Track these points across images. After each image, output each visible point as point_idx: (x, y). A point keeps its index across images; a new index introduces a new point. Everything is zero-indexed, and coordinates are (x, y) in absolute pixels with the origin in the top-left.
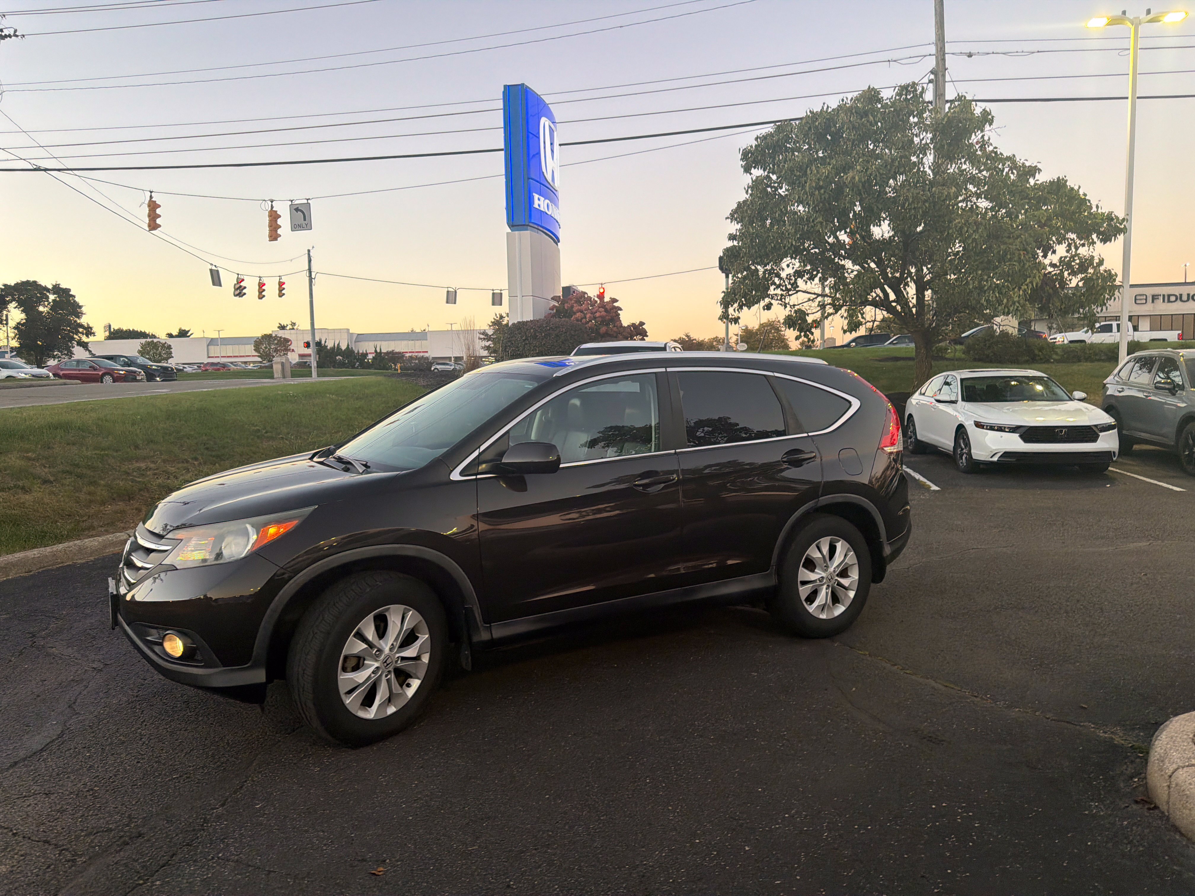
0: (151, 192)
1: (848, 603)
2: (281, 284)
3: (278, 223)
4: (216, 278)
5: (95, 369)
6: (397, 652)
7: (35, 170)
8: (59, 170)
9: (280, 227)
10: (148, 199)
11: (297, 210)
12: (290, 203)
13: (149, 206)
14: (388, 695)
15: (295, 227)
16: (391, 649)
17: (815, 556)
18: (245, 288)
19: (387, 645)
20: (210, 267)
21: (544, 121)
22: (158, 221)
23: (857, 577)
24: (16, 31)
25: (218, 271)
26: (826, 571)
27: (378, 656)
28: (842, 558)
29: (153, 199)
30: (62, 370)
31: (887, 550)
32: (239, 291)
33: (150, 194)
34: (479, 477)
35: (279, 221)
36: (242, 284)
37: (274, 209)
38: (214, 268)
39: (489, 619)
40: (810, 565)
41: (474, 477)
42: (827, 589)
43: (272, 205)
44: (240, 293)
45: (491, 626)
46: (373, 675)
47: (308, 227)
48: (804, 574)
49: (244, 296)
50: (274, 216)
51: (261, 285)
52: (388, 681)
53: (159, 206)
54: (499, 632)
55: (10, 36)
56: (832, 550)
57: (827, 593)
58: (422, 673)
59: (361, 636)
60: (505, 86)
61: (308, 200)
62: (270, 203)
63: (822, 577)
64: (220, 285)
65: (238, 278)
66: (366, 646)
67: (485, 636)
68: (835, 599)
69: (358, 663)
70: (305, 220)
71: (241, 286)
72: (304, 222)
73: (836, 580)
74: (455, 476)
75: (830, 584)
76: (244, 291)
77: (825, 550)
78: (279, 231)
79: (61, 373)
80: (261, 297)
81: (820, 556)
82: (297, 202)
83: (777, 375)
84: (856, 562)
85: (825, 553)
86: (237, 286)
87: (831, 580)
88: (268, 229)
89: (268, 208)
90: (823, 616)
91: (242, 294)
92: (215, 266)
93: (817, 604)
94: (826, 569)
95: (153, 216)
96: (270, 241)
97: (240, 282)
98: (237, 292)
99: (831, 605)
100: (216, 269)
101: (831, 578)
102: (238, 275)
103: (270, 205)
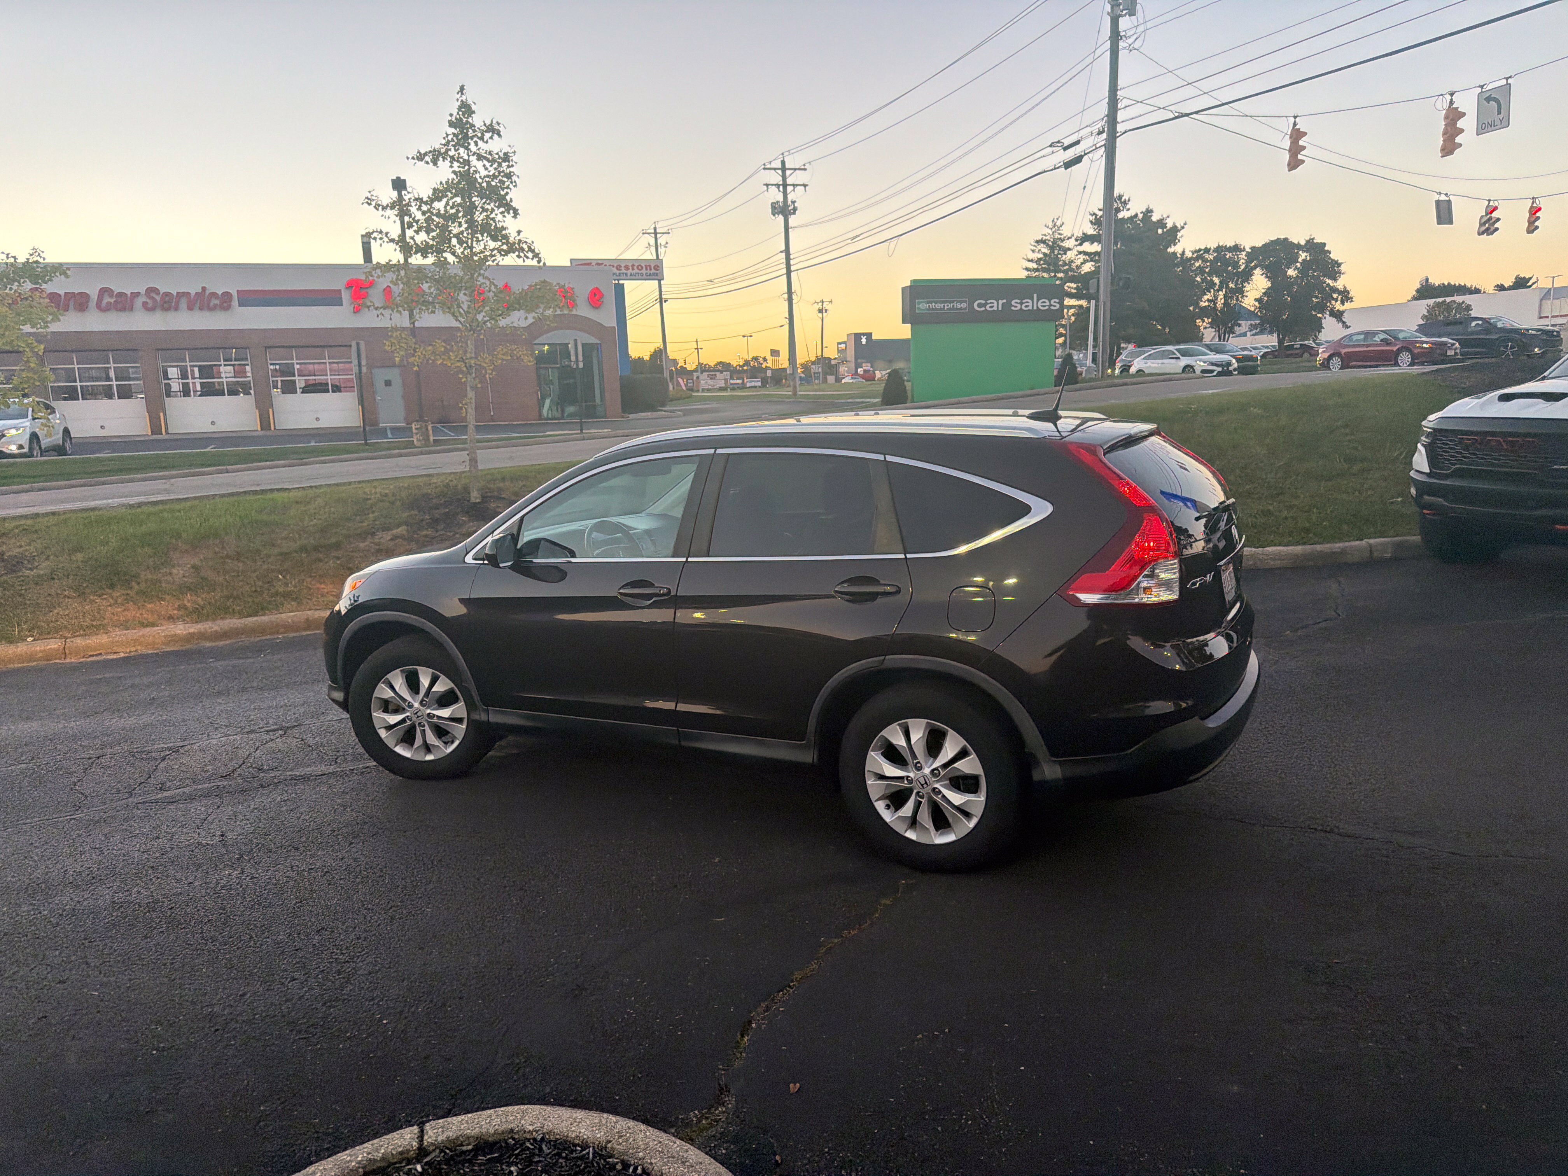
0: (1295, 117)
1: (965, 831)
3: (1458, 126)
4: (1444, 214)
6: (429, 708)
9: (1462, 131)
10: (1291, 127)
11: (1489, 99)
12: (1479, 90)
13: (1291, 137)
14: (424, 743)
15: (1483, 128)
16: (421, 705)
17: (897, 743)
18: (1498, 220)
19: (417, 700)
20: (1437, 197)
22: (1302, 155)
23: (984, 798)
25: (1449, 202)
27: (409, 707)
28: (951, 758)
29: (1297, 127)
31: (1050, 771)
32: (1488, 226)
33: (1293, 120)
35: (1460, 124)
36: (1494, 215)
37: (1454, 106)
38: (1443, 197)
39: (483, 702)
40: (891, 754)
42: (918, 796)
43: (1451, 100)
44: (1489, 229)
45: (486, 709)
46: (407, 722)
47: (1505, 123)
48: (879, 763)
49: (1495, 234)
50: (1453, 116)
51: (1535, 211)
52: (424, 732)
53: (1305, 134)
54: (494, 716)
56: (934, 741)
58: (461, 734)
59: (390, 685)
61: (1507, 79)
62: (1448, 97)
63: (911, 778)
64: (1450, 222)
65: (1488, 206)
68: (939, 820)
69: (393, 708)
70: (1499, 113)
71: (1491, 218)
72: (1497, 117)
73: (938, 789)
75: (924, 792)
76: (1497, 225)
77: (918, 735)
78: (1459, 139)
80: (1532, 230)
81: (907, 745)
82: (1490, 87)
84: (983, 774)
85: (915, 742)
86: (1485, 219)
87: (925, 786)
88: (1442, 139)
89: (1446, 105)
90: (911, 835)
91: (1492, 229)
92: (1446, 195)
93: (900, 815)
94: (919, 769)
95: (1295, 150)
96: (1442, 157)
97: (1491, 212)
98: (1483, 228)
99: (930, 825)
100: (1447, 199)
101: (926, 783)
102: (1489, 201)
103: (1449, 101)
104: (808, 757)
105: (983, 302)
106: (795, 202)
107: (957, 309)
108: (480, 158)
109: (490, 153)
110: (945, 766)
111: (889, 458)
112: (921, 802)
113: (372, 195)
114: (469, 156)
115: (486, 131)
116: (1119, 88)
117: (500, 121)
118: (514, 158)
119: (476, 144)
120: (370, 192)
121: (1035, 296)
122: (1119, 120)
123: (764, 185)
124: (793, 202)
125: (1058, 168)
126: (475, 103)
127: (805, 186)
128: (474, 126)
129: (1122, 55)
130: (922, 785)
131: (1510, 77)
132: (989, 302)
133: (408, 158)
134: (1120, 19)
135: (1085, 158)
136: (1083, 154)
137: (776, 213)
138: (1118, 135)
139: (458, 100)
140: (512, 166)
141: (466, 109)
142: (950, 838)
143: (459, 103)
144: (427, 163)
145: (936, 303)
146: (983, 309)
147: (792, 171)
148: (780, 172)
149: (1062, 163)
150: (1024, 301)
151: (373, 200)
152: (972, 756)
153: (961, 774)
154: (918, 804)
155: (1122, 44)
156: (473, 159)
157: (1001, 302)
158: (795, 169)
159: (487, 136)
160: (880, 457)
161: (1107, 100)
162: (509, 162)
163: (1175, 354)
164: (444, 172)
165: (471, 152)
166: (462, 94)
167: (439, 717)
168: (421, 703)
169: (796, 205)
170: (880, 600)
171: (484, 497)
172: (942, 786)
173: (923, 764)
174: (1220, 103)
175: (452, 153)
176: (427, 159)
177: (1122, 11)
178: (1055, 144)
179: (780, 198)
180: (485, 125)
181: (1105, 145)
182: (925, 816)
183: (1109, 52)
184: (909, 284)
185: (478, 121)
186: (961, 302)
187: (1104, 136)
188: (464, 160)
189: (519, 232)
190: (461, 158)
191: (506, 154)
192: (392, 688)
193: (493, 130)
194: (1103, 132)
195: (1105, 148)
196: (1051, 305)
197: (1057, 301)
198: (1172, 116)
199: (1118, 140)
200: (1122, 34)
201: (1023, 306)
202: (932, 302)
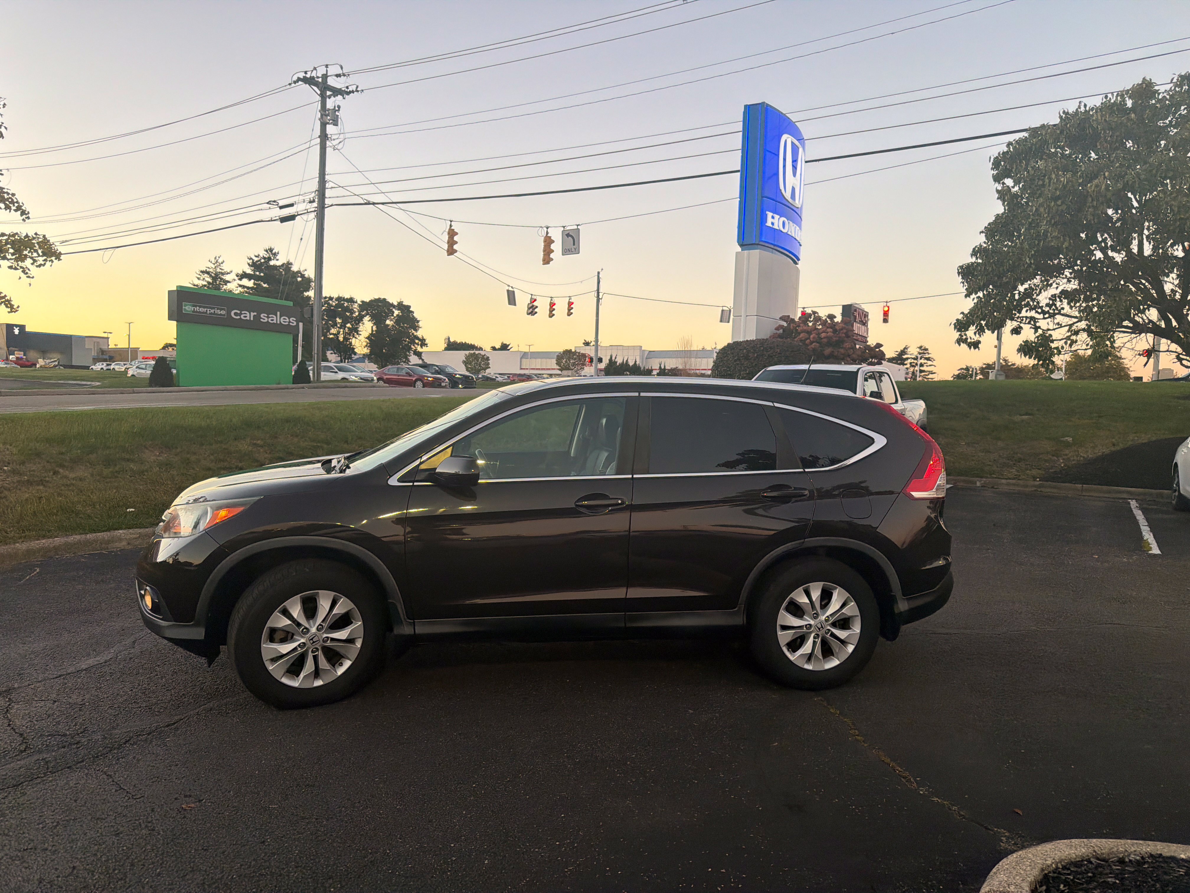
0: (451, 221)
1: (844, 657)
2: (570, 304)
3: (551, 248)
4: (512, 299)
5: (410, 376)
6: (325, 632)
7: (366, 204)
8: (383, 204)
9: (553, 251)
10: (448, 227)
11: (568, 235)
12: (562, 229)
13: (449, 234)
14: (314, 669)
15: (566, 251)
16: (318, 629)
17: (800, 601)
18: (537, 307)
19: (314, 626)
20: (507, 288)
21: (787, 139)
22: (455, 247)
23: (858, 631)
24: (357, 87)
25: (514, 292)
26: (815, 618)
27: (305, 633)
28: (838, 607)
29: (452, 228)
30: (386, 374)
31: (903, 606)
32: (532, 310)
33: (450, 223)
34: (415, 484)
35: (553, 246)
36: (535, 304)
37: (549, 235)
38: (510, 289)
39: (413, 616)
40: (796, 610)
41: (411, 484)
42: (814, 638)
43: (547, 231)
44: (532, 312)
45: (414, 622)
46: (299, 649)
47: (577, 251)
48: (786, 618)
49: (535, 315)
50: (548, 241)
51: (552, 305)
52: (315, 658)
53: (457, 234)
54: (423, 628)
55: (353, 92)
56: (826, 596)
57: (814, 643)
58: (354, 655)
59: (286, 613)
60: (746, 106)
61: (578, 225)
62: (546, 229)
63: (810, 625)
64: (515, 305)
65: (531, 298)
66: (289, 622)
67: (407, 630)
68: (827, 652)
69: (286, 637)
70: (574, 244)
71: (533, 306)
72: (573, 247)
73: (829, 630)
74: (393, 481)
75: (820, 633)
76: (536, 310)
77: (816, 595)
78: (552, 256)
79: (385, 377)
80: (551, 315)
81: (808, 601)
82: (568, 228)
83: (776, 405)
84: (859, 614)
85: (814, 599)
86: (530, 305)
87: (821, 629)
88: (543, 253)
89: (544, 234)
90: (809, 667)
91: (534, 312)
92: (512, 287)
93: (801, 653)
94: (816, 616)
95: (451, 243)
96: (543, 264)
97: (533, 302)
98: (529, 310)
99: (821, 657)
100: (512, 290)
101: (822, 627)
102: (532, 295)
103: (546, 232)
104: (739, 620)
105: (239, 312)
107: (217, 314)
110: (834, 614)
112: (817, 641)
116: (326, 173)
121: (278, 313)
122: (327, 195)
125: (274, 220)
129: (329, 150)
130: (818, 629)
131: (579, 225)
132: (243, 312)
134: (328, 126)
135: (297, 218)
136: (296, 214)
138: (326, 206)
142: (834, 663)
145: (200, 307)
146: (238, 317)
149: (278, 218)
150: (270, 316)
152: (853, 604)
153: (844, 617)
155: (328, 143)
157: (252, 314)
160: (771, 404)
161: (317, 179)
163: (334, 369)
167: (335, 640)
172: (832, 627)
173: (819, 613)
174: (390, 201)
177: (328, 120)
178: (272, 203)
181: (315, 211)
182: (818, 651)
183: (319, 146)
184: (174, 289)
186: (221, 310)
187: (315, 204)
192: (288, 615)
194: (314, 201)
195: (317, 213)
196: (290, 322)
197: (295, 319)
198: (363, 202)
199: (326, 209)
200: (329, 136)
201: (270, 319)
202: (196, 306)
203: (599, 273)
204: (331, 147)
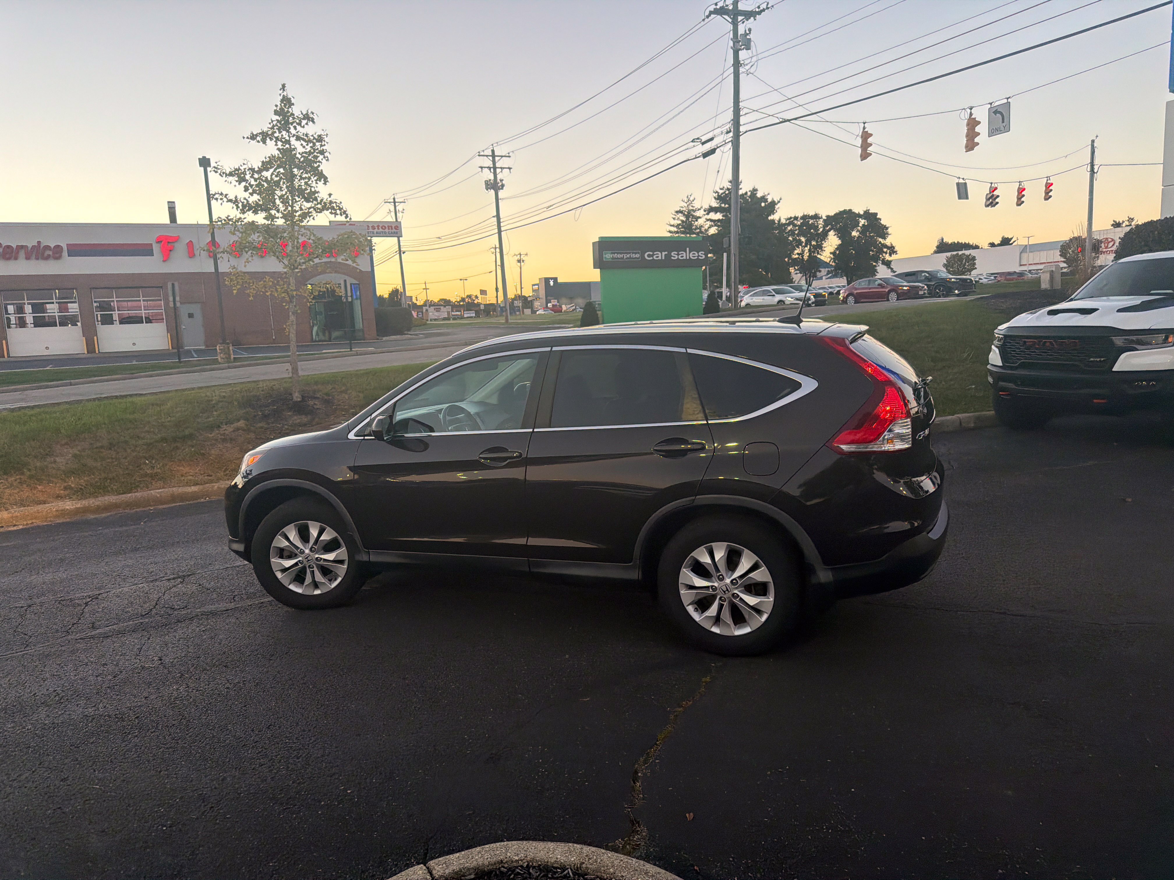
0: (864, 123)
1: (757, 625)
2: (1049, 186)
4: (962, 192)
6: (317, 554)
7: (780, 122)
9: (979, 134)
10: (862, 130)
11: (996, 112)
12: (989, 106)
13: (862, 137)
14: (313, 581)
15: (993, 132)
17: (703, 561)
18: (998, 196)
19: (308, 548)
20: (957, 181)
22: (870, 150)
23: (773, 599)
25: (965, 184)
27: (301, 553)
28: (746, 570)
29: (866, 130)
31: (824, 576)
32: (992, 201)
34: (366, 438)
35: (977, 129)
36: (995, 193)
37: (973, 116)
38: (961, 181)
39: (369, 546)
40: (699, 570)
41: (363, 438)
42: (720, 600)
43: (971, 112)
44: (992, 203)
45: (367, 551)
46: (299, 565)
47: (1007, 129)
48: (689, 577)
49: (997, 206)
50: (972, 123)
51: (1021, 191)
52: (312, 572)
53: (871, 135)
54: (375, 558)
56: (733, 558)
58: (343, 572)
59: (285, 537)
61: (1008, 99)
62: (969, 111)
63: (716, 587)
64: (967, 198)
65: (991, 187)
66: (289, 544)
67: (364, 557)
68: (737, 617)
69: (288, 554)
70: (1003, 122)
71: (993, 195)
72: (1002, 125)
73: (737, 595)
74: (351, 436)
75: (726, 597)
76: (997, 200)
78: (977, 140)
81: (711, 562)
82: (996, 104)
84: (772, 580)
85: (718, 560)
86: (989, 196)
87: (727, 592)
88: (966, 139)
89: (967, 117)
90: (716, 630)
91: (994, 203)
92: (963, 179)
93: (707, 615)
94: (721, 579)
95: (865, 146)
96: (966, 152)
97: (993, 191)
98: (988, 203)
99: (730, 621)
100: (964, 182)
101: (727, 590)
102: (991, 183)
103: (969, 113)
104: (634, 575)
105: (651, 253)
106: (503, 180)
107: (633, 258)
108: (298, 138)
109: (307, 135)
110: (742, 577)
111: (690, 351)
112: (723, 605)
113: (218, 165)
114: (290, 137)
115: (304, 119)
116: (740, 100)
117: (314, 112)
118: (326, 139)
119: (295, 128)
120: (216, 163)
121: (688, 249)
122: (741, 123)
123: (479, 167)
124: (501, 180)
126: (293, 97)
127: (510, 168)
128: (294, 115)
129: (742, 77)
130: (724, 592)
131: (1009, 98)
132: (655, 253)
133: (244, 138)
134: (740, 52)
135: (718, 151)
136: (716, 147)
137: (489, 188)
138: (741, 134)
139: (280, 95)
140: (324, 145)
141: (287, 101)
142: (747, 630)
143: (281, 97)
144: (258, 142)
145: (618, 253)
146: (651, 258)
147: (500, 158)
148: (491, 158)
149: (701, 154)
150: (680, 253)
151: (219, 169)
152: (763, 568)
153: (754, 582)
154: (721, 607)
155: (741, 70)
156: (293, 140)
157: (664, 253)
158: (502, 156)
159: (304, 122)
160: (683, 350)
161: (732, 109)
162: (322, 142)
164: (271, 149)
165: (291, 134)
166: (284, 90)
167: (325, 560)
168: (311, 550)
169: (504, 182)
170: (690, 455)
171: (303, 397)
172: (739, 591)
173: (725, 575)
174: (810, 113)
175: (276, 135)
176: (259, 138)
177: (741, 46)
178: (696, 140)
179: (492, 177)
180: (302, 114)
181: (732, 141)
182: (726, 615)
183: (732, 75)
184: (597, 240)
185: (297, 110)
186: (636, 253)
187: (731, 134)
188: (286, 140)
189: (330, 195)
190: (284, 138)
191: (320, 136)
192: (287, 539)
193: (308, 118)
194: (730, 131)
195: (732, 143)
196: (699, 256)
197: (703, 253)
198: (778, 121)
199: (741, 137)
200: (742, 62)
201: (680, 256)
202: (614, 253)
203: (1093, 141)
204: (743, 72)
